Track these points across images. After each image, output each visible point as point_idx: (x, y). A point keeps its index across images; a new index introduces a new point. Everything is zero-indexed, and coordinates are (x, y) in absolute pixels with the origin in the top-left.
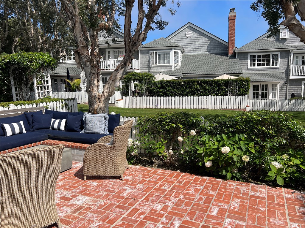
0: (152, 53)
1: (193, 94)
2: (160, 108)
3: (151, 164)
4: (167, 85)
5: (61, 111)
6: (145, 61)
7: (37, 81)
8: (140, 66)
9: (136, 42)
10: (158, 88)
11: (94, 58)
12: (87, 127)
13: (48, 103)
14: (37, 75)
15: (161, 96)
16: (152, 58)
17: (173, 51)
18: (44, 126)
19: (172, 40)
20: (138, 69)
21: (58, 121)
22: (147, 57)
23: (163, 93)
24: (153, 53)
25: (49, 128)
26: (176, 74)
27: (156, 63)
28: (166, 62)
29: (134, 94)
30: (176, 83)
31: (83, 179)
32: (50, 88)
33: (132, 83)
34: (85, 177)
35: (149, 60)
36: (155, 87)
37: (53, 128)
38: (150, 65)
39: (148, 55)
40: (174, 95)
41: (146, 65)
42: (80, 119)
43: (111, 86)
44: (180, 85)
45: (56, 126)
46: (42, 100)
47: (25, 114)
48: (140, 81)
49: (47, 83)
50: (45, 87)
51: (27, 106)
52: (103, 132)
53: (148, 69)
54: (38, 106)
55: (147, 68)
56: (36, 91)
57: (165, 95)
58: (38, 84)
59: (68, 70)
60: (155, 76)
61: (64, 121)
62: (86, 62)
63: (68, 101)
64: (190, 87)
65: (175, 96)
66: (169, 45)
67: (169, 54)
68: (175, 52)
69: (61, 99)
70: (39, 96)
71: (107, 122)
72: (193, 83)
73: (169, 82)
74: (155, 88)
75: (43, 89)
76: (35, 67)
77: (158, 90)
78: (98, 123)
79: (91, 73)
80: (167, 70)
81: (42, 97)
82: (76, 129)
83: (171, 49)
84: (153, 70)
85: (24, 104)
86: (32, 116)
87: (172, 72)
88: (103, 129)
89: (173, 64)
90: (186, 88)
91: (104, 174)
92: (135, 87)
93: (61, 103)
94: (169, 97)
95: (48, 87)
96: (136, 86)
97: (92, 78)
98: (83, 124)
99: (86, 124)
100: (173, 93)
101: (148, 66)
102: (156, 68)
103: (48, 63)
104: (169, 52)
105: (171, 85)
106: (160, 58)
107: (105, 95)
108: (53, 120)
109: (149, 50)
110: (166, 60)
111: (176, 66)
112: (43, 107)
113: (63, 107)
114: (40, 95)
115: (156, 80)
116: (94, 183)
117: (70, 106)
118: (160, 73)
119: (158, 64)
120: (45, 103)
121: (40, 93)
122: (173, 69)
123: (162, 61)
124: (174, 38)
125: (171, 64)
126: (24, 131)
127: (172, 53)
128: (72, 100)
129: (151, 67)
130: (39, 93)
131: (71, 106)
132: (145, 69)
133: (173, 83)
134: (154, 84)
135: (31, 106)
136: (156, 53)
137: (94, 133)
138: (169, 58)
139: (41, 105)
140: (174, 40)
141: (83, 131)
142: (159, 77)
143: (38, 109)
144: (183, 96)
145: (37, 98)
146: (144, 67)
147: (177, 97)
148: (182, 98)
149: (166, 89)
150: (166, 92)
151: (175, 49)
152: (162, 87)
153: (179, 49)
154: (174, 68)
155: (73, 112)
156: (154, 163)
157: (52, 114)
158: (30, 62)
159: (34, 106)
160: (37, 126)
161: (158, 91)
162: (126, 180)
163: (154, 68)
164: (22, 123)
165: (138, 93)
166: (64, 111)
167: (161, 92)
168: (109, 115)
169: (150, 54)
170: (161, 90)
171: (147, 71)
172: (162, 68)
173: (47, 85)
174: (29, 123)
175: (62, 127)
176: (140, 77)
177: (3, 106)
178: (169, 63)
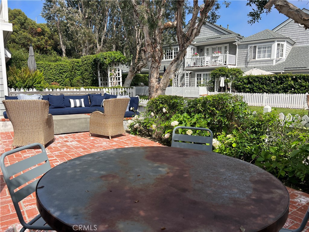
0: (251, 47)
1: (285, 91)
4: (254, 80)
6: (243, 56)
8: (237, 61)
10: (245, 84)
13: (110, 89)
15: (248, 92)
16: (250, 52)
17: (276, 43)
18: (98, 104)
20: (235, 64)
22: (245, 51)
23: (250, 89)
26: (277, 70)
27: (254, 58)
32: (121, 79)
33: (222, 79)
34: (90, 134)
35: (247, 54)
36: (241, 83)
38: (248, 60)
39: (246, 49)
41: (243, 60)
43: (166, 78)
44: (269, 80)
47: (89, 95)
49: (119, 75)
50: (116, 78)
51: (93, 90)
53: (245, 65)
54: (101, 91)
55: (244, 64)
56: (110, 81)
57: (252, 91)
58: (111, 75)
59: (165, 67)
62: (149, 58)
63: (127, 88)
64: (281, 83)
65: (263, 92)
66: (272, 37)
67: (271, 47)
68: (278, 45)
72: (286, 78)
73: (257, 77)
74: (241, 84)
77: (245, 85)
79: (151, 66)
80: (267, 65)
83: (274, 41)
84: (250, 66)
86: (93, 96)
87: (272, 67)
89: (275, 58)
90: (277, 84)
94: (256, 93)
97: (152, 71)
100: (262, 89)
101: (245, 61)
102: (254, 63)
104: (271, 45)
105: (259, 80)
106: (259, 52)
107: (161, 86)
108: (104, 100)
109: (248, 44)
110: (266, 54)
111: (279, 61)
112: (103, 92)
113: (122, 93)
117: (128, 93)
118: (255, 68)
119: (257, 59)
120: (107, 89)
122: (274, 64)
123: (262, 54)
125: (272, 59)
127: (275, 45)
128: (131, 89)
129: (248, 62)
130: (111, 83)
131: (130, 93)
132: (242, 64)
133: (262, 78)
134: (241, 79)
135: (95, 90)
136: (255, 47)
138: (270, 51)
139: (104, 90)
144: (273, 92)
145: (110, 86)
146: (241, 62)
147: (265, 93)
148: (271, 95)
149: (254, 85)
150: (253, 88)
151: (278, 41)
152: (250, 83)
153: (284, 41)
154: (276, 62)
157: (106, 97)
158: (106, 59)
161: (245, 87)
163: (252, 63)
167: (247, 88)
169: (249, 48)
170: (248, 86)
171: (244, 66)
172: (262, 63)
176: (226, 73)
177: (76, 89)
178: (270, 57)
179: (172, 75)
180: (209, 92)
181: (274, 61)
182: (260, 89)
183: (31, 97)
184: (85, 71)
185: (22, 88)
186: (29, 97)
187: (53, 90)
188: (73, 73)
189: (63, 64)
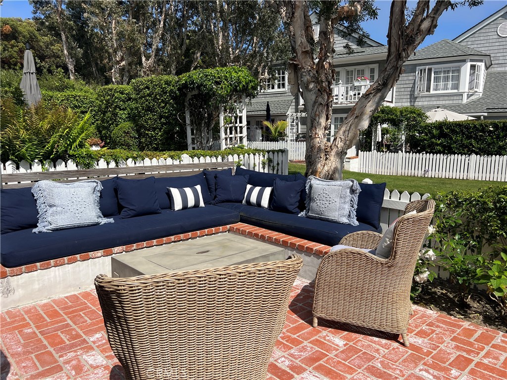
0: (421, 70)
2: (433, 176)
3: (463, 309)
4: (453, 131)
5: (262, 171)
6: (405, 86)
7: (225, 118)
8: (394, 96)
9: (413, 36)
10: (434, 137)
11: (324, 74)
12: (313, 205)
13: (241, 156)
14: (225, 107)
15: (439, 152)
16: (421, 81)
17: (469, 64)
18: (233, 197)
19: (465, 44)
20: (391, 101)
21: (257, 189)
22: (411, 78)
23: (444, 147)
24: (425, 70)
25: (241, 202)
26: (473, 111)
27: (428, 90)
28: (450, 86)
29: (380, 147)
30: (475, 126)
31: (311, 323)
32: (245, 130)
33: (379, 127)
34: (316, 321)
35: (414, 83)
36: (427, 135)
37: (248, 202)
38: (416, 93)
39: (412, 74)
40: (467, 150)
41: (406, 93)
42: (299, 189)
43: (352, 127)
44: (483, 130)
45: (253, 199)
46: (232, 151)
47: (205, 173)
48: (395, 123)
49: (241, 122)
50: (236, 128)
51: (208, 160)
52: (345, 220)
53: (411, 102)
54: (225, 160)
55: (409, 100)
56: (223, 135)
57: (448, 150)
58: (226, 123)
59: (268, 105)
60: (428, 114)
61: (268, 191)
62: (308, 83)
63: (273, 153)
65: (470, 152)
66: (460, 53)
67: (459, 71)
68: (473, 67)
69: (263, 151)
70: (226, 145)
71: (356, 199)
73: (459, 125)
74: (425, 137)
75: (233, 132)
76: (223, 92)
77: (433, 140)
78: (338, 200)
79: (315, 102)
80: (451, 102)
81: (231, 146)
82: (290, 208)
83: (464, 61)
84: (420, 104)
85: (205, 156)
86: (216, 177)
87: (461, 106)
88: (346, 212)
89: (467, 90)
90: (498, 138)
91: (359, 323)
92: (383, 134)
93: (261, 158)
94: (456, 155)
95: (241, 128)
96: (385, 132)
97: (318, 113)
98: (304, 198)
99: (311, 199)
100: (467, 147)
101: (411, 95)
102: (427, 99)
103: (244, 86)
104: (460, 67)
105: (463, 130)
106: (437, 80)
107: (339, 146)
108: (249, 187)
109: (416, 65)
110: (450, 84)
111: (472, 95)
112: (232, 163)
113: (264, 164)
114: (229, 143)
115: (429, 121)
116: (338, 340)
117: (275, 163)
118: (438, 107)
119: (432, 92)
120: (236, 156)
121: (228, 140)
122: (465, 100)
123: (441, 84)
124: (471, 39)
125: (460, 91)
126: (202, 204)
127: (466, 68)
128: (280, 153)
129: (416, 98)
130: (226, 139)
131: (278, 164)
132: (404, 100)
133: (468, 128)
134: (426, 129)
135: (214, 160)
136: (430, 70)
137: (327, 220)
138: (458, 78)
139: (230, 158)
140: (469, 43)
141: (303, 214)
142: (436, 116)
143: (226, 165)
144: (490, 154)
145: (224, 147)
146: (402, 97)
147: (473, 156)
148: (486, 158)
149: (451, 139)
150: (450, 146)
151: (472, 60)
152: (442, 135)
153: (481, 61)
154: (468, 97)
155: (280, 173)
156: (469, 307)
157: (247, 177)
158: (217, 83)
159: (220, 159)
160: (222, 196)
161: (433, 143)
162: (413, 347)
163: (424, 99)
164: (198, 188)
165: (388, 147)
166: (266, 171)
167: (438, 145)
168: (361, 185)
169: (417, 72)
170: (439, 142)
171: (409, 104)
172: (441, 98)
173: (240, 125)
174: (209, 189)
175: (265, 203)
176: (396, 116)
177: (172, 157)
178: (457, 88)
179: (365, 120)
180: (360, 151)
181: (465, 96)
182: (463, 146)
183: (72, 190)
184: (146, 111)
185: (36, 161)
186: (67, 190)
187: (117, 163)
188: (109, 114)
189: (79, 96)
